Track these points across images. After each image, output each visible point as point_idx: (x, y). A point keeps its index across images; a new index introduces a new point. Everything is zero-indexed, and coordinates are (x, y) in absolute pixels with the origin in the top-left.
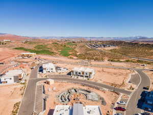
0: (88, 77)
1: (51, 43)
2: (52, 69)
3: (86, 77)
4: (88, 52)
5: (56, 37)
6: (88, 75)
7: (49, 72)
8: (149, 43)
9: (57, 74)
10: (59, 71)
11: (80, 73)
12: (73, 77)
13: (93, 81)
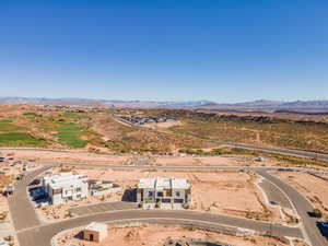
0: (181, 201)
1: (18, 113)
2: (79, 189)
3: (177, 201)
4: (129, 135)
5: (25, 99)
6: (182, 196)
7: (70, 198)
8: (234, 114)
9: (95, 202)
10: (98, 194)
11: (160, 194)
12: (145, 206)
13: (199, 211)
